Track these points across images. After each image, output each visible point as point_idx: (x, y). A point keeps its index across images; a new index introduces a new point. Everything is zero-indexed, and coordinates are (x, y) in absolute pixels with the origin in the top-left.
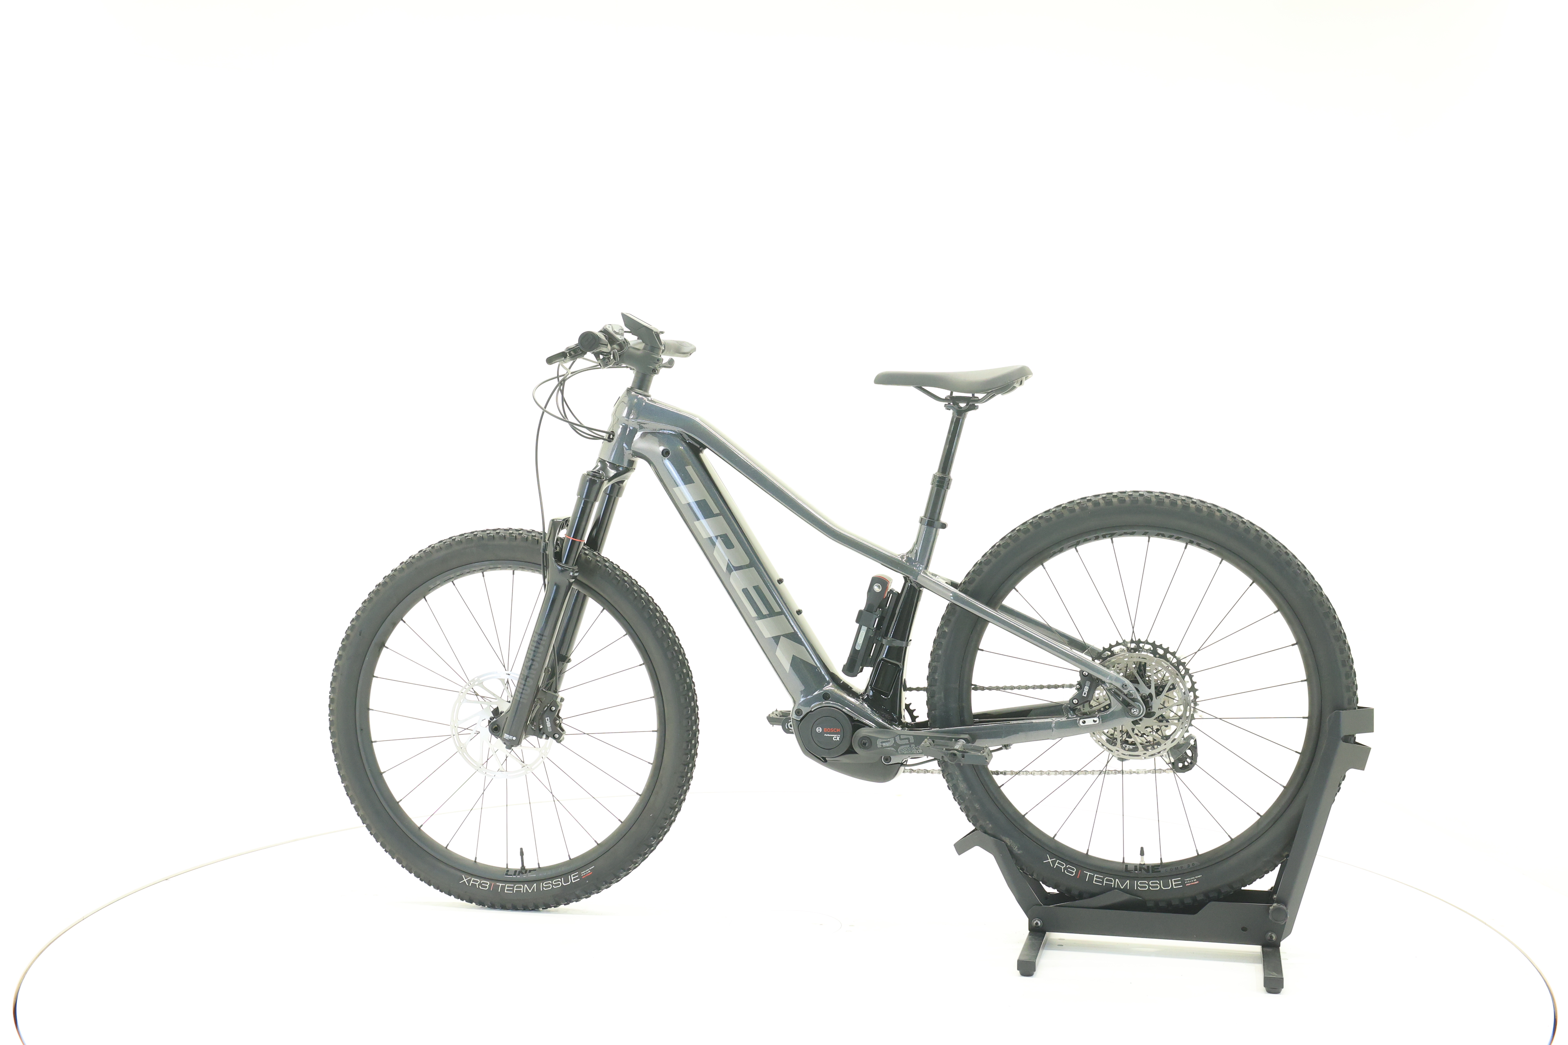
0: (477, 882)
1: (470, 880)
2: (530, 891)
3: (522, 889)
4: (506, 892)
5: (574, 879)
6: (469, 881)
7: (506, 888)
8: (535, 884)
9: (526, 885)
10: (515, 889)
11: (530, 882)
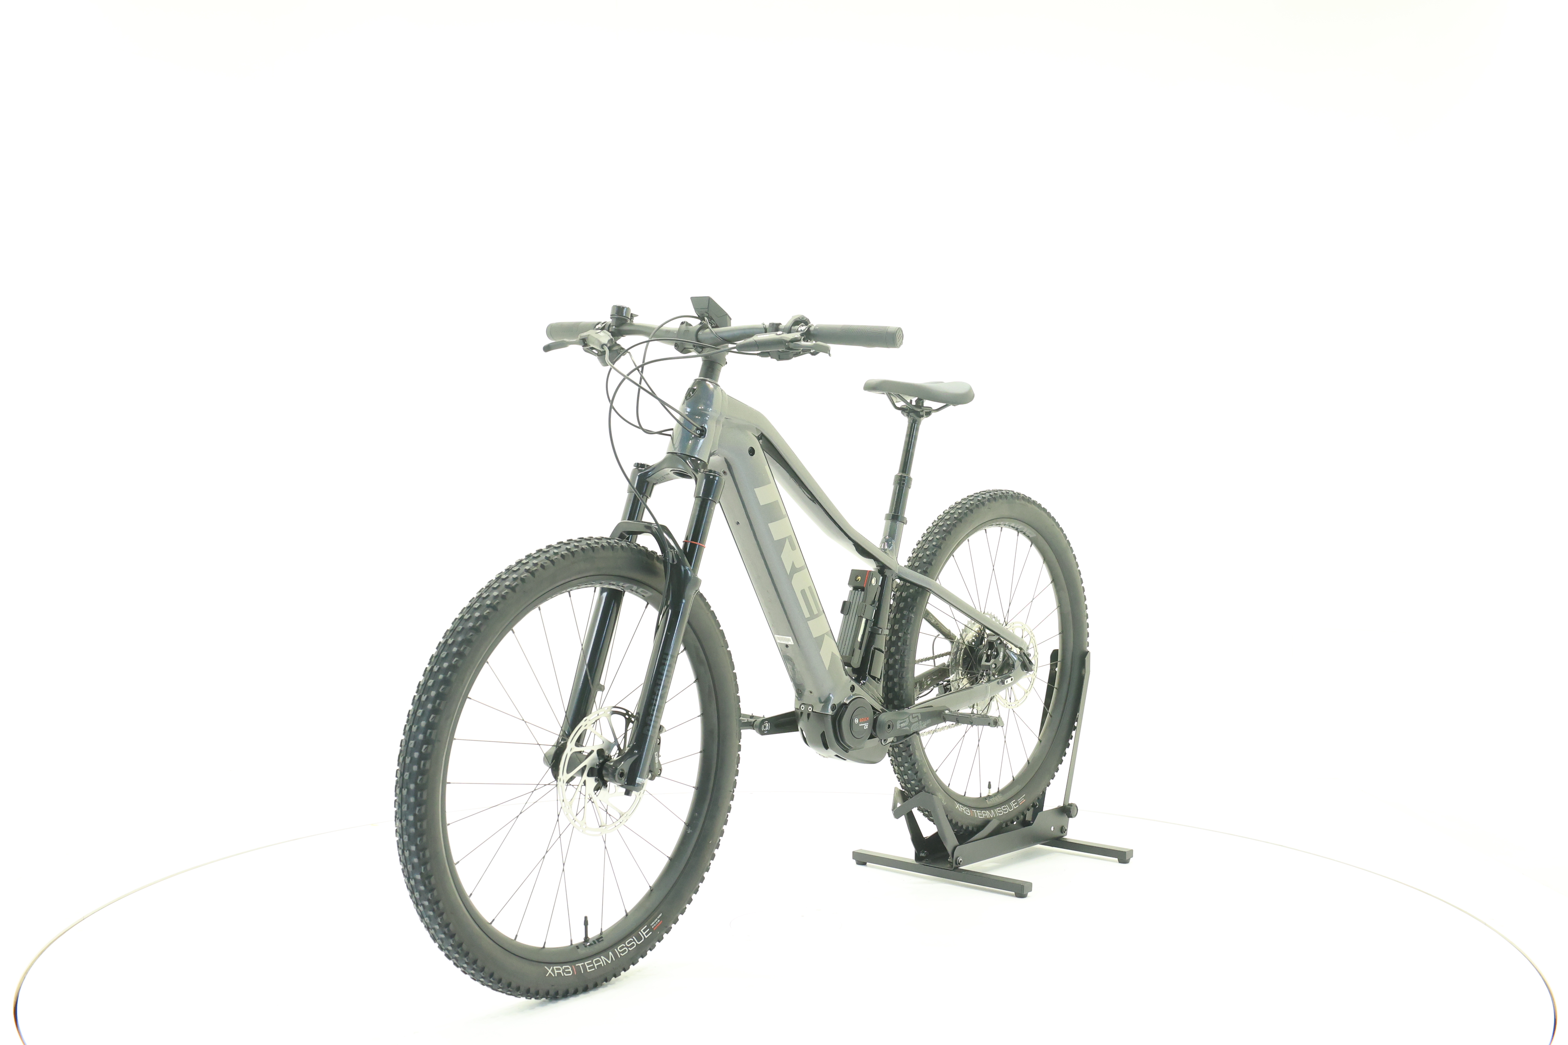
0: (559, 969)
1: (553, 968)
2: (610, 962)
3: (601, 963)
4: (588, 971)
5: (646, 934)
6: (553, 971)
7: (587, 967)
8: (610, 953)
9: (602, 957)
10: (596, 965)
11: (604, 952)
